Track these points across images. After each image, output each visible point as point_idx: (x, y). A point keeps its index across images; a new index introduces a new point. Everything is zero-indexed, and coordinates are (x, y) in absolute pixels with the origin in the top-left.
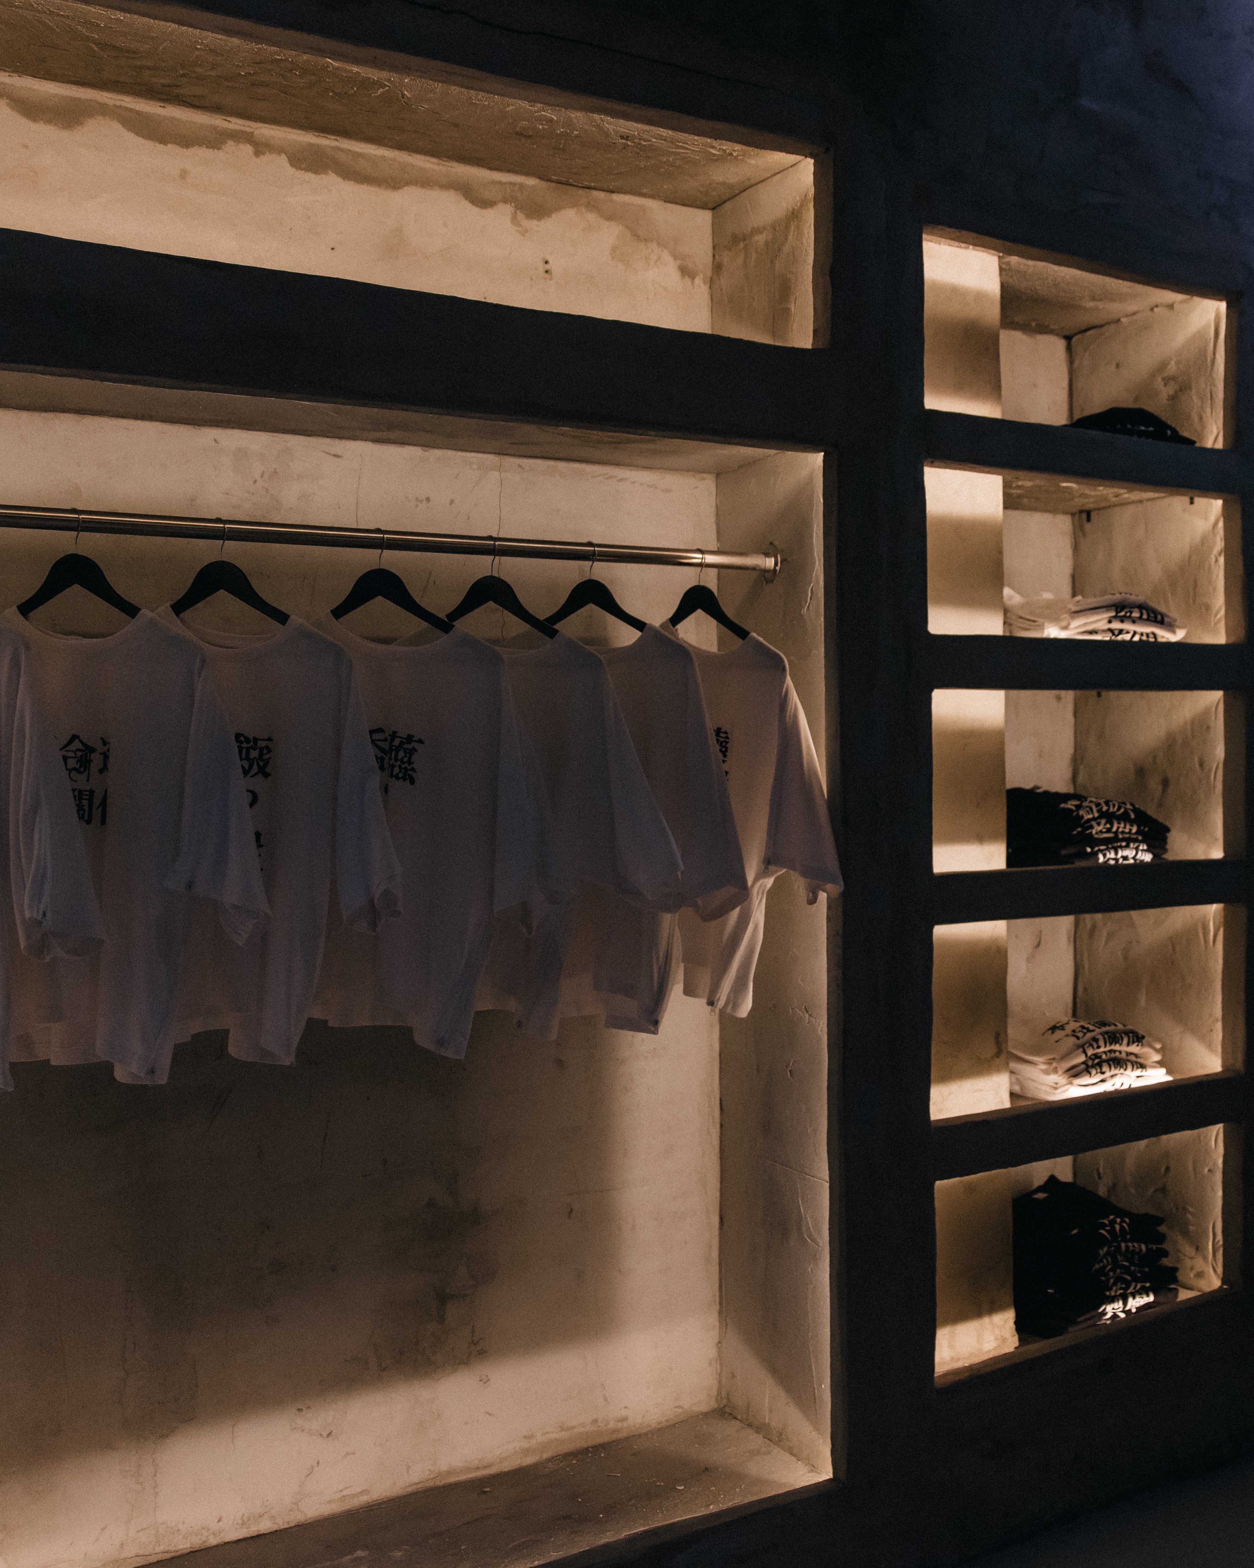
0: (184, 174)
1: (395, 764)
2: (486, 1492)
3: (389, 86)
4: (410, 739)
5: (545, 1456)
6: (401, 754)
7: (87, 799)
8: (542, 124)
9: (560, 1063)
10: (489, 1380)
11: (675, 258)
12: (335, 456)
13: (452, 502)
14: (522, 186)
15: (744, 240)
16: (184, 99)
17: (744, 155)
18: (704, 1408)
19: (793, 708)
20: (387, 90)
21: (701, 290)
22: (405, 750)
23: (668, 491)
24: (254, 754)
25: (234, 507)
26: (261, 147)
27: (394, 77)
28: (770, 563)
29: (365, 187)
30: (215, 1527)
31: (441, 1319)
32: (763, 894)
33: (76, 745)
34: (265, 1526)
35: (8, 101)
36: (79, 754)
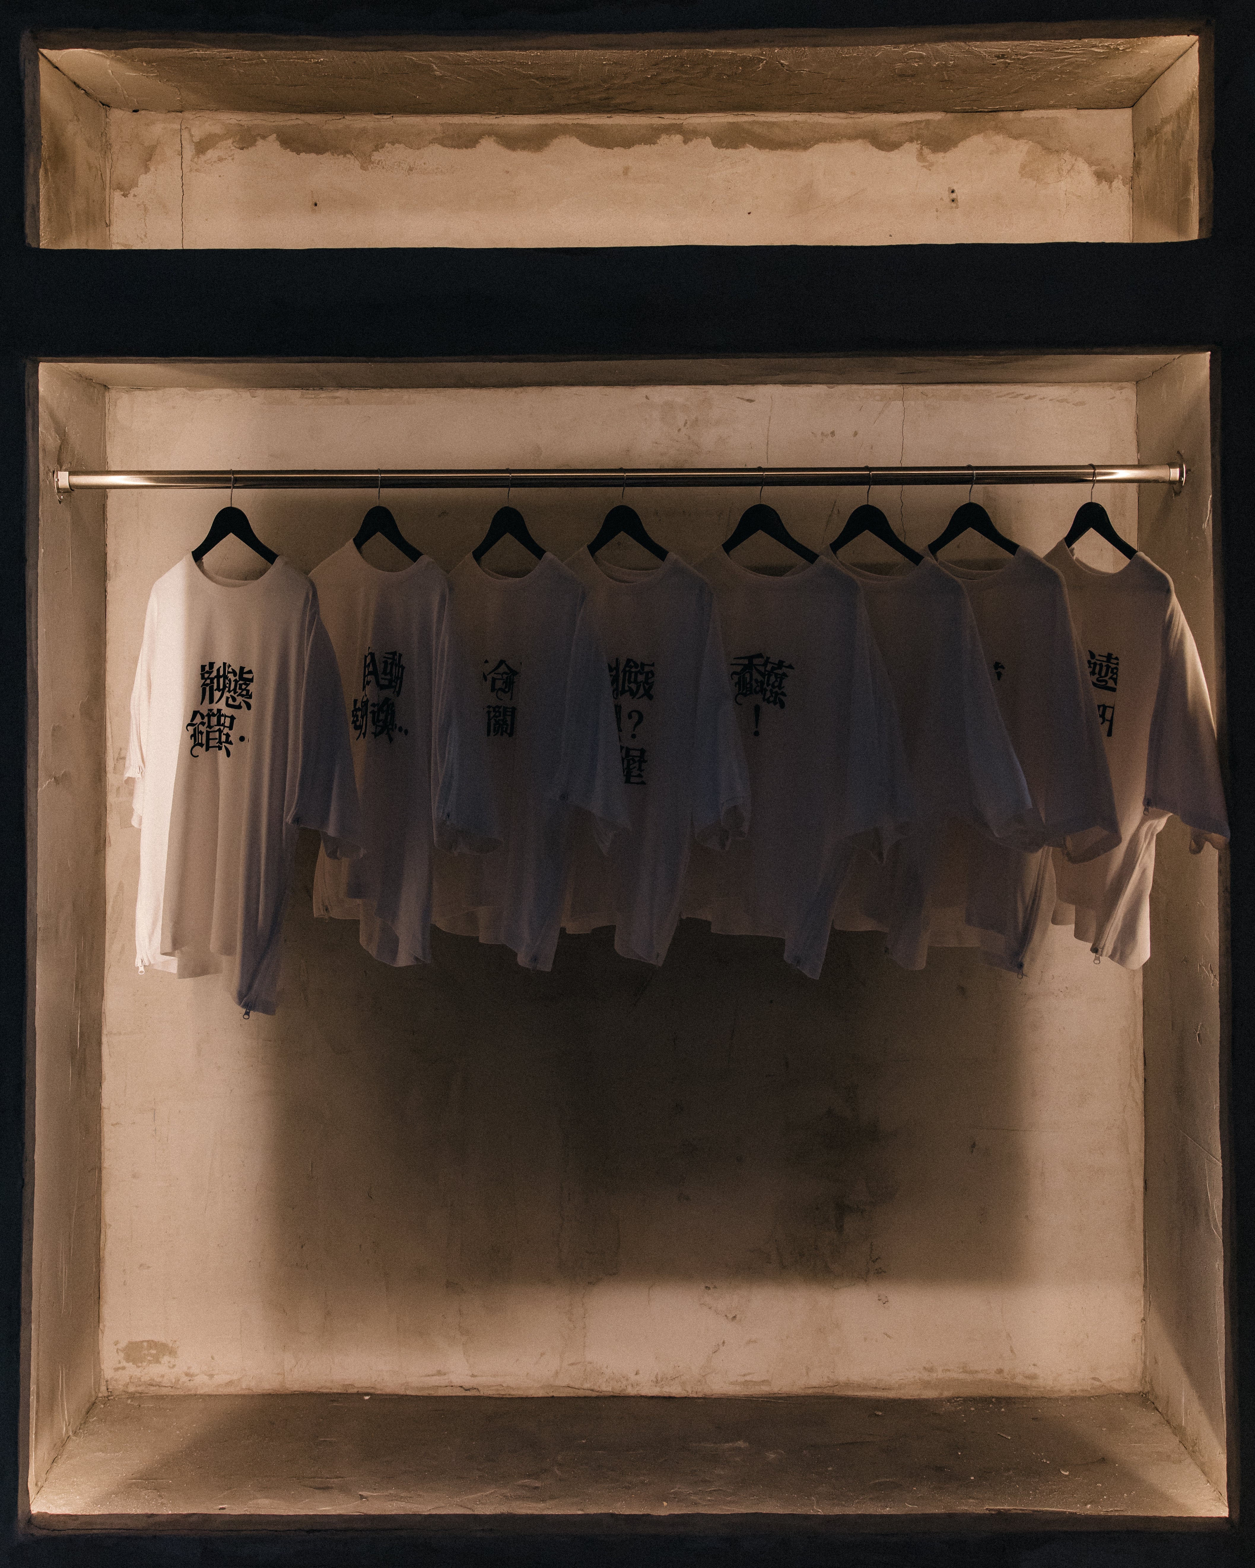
0: (626, 171)
1: (767, 688)
2: (878, 1415)
3: (766, 60)
4: (781, 664)
5: (947, 1394)
6: (773, 679)
7: (509, 715)
8: (917, 62)
9: (962, 990)
10: (888, 1301)
11: (1091, 164)
12: (748, 400)
13: (856, 434)
14: (928, 122)
15: (1157, 133)
16: (621, 107)
17: (1132, 47)
18: (1125, 1387)
19: (1179, 632)
20: (766, 63)
21: (1120, 192)
22: (776, 675)
23: (1082, 403)
24: (641, 678)
25: (662, 454)
26: (689, 135)
27: (766, 50)
28: (1175, 473)
29: (779, 152)
30: (633, 1378)
31: (840, 1229)
32: (1152, 835)
33: (503, 668)
34: (675, 1390)
35: (495, 138)
36: (505, 676)
